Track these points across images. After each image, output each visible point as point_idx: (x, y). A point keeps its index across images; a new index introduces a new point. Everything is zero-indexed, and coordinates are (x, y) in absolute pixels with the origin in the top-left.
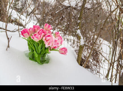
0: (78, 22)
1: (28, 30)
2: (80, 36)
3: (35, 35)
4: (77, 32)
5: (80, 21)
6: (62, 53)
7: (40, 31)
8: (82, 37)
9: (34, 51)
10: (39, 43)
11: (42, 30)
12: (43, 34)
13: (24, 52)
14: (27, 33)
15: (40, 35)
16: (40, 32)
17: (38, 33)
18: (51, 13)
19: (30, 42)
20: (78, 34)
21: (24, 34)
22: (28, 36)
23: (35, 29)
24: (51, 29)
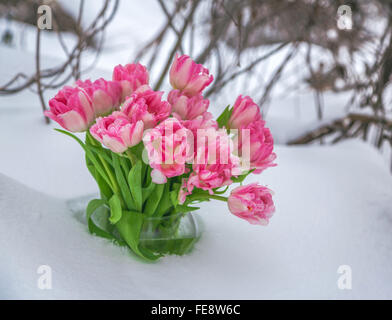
3: (109, 123)
6: (243, 215)
7: (136, 101)
9: (112, 193)
11: (147, 93)
12: (149, 117)
13: (69, 202)
14: (74, 113)
15: (130, 125)
16: (134, 107)
23: (120, 89)
24: (207, 84)
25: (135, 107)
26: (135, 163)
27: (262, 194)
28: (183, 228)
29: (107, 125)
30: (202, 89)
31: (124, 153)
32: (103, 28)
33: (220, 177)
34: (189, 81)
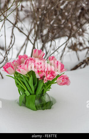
1: (12, 63)
7: (27, 60)
9: (25, 91)
10: (28, 76)
11: (30, 58)
14: (10, 68)
19: (18, 80)
24: (43, 55)
26: (30, 76)
27: (66, 77)
28: (46, 99)
29: (20, 67)
30: (43, 57)
32: (12, 47)
33: (52, 76)
34: (39, 55)
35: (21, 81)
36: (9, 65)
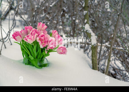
0: (85, 14)
1: (20, 32)
2: (89, 32)
3: (28, 36)
4: (85, 28)
5: (86, 12)
7: (33, 31)
8: (93, 34)
9: (29, 55)
10: (33, 44)
11: (34, 30)
12: (37, 34)
14: (19, 36)
15: (33, 36)
17: (31, 34)
18: (43, 8)
19: (23, 46)
20: (87, 31)
21: (16, 37)
22: (21, 39)
23: (27, 31)
25: (33, 32)
26: (35, 45)
30: (45, 29)
31: (32, 44)
34: (42, 27)
35: (26, 47)
36: (18, 34)
